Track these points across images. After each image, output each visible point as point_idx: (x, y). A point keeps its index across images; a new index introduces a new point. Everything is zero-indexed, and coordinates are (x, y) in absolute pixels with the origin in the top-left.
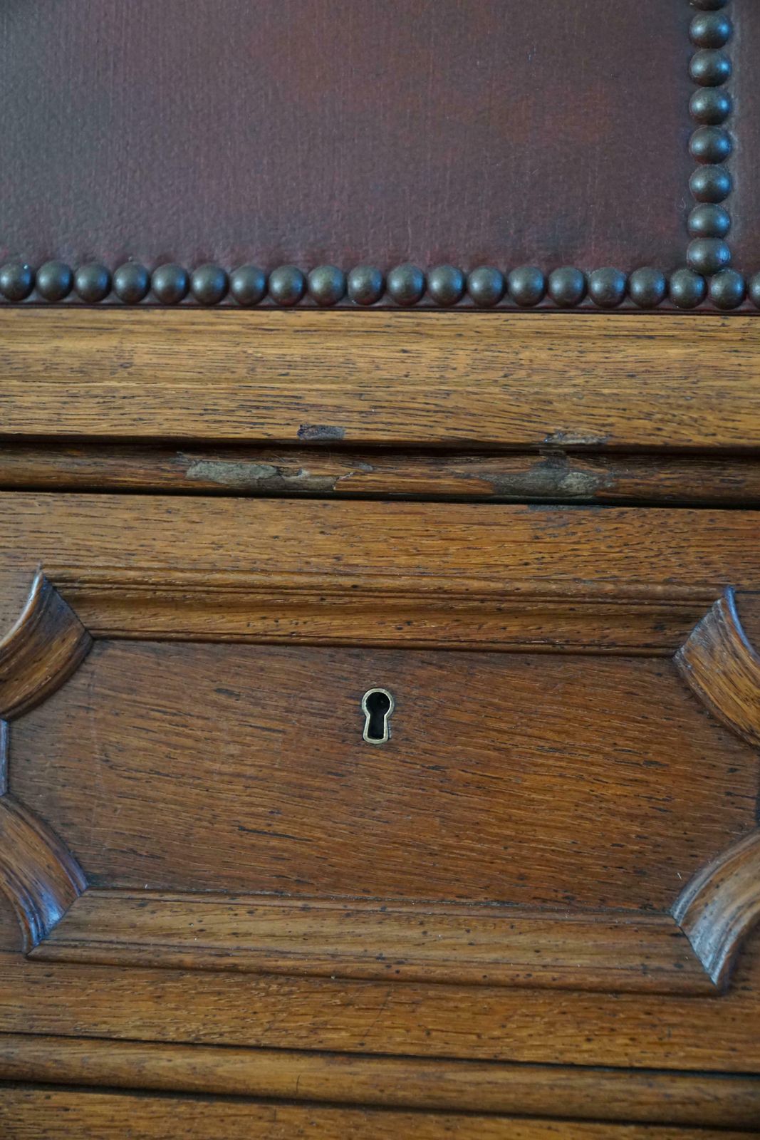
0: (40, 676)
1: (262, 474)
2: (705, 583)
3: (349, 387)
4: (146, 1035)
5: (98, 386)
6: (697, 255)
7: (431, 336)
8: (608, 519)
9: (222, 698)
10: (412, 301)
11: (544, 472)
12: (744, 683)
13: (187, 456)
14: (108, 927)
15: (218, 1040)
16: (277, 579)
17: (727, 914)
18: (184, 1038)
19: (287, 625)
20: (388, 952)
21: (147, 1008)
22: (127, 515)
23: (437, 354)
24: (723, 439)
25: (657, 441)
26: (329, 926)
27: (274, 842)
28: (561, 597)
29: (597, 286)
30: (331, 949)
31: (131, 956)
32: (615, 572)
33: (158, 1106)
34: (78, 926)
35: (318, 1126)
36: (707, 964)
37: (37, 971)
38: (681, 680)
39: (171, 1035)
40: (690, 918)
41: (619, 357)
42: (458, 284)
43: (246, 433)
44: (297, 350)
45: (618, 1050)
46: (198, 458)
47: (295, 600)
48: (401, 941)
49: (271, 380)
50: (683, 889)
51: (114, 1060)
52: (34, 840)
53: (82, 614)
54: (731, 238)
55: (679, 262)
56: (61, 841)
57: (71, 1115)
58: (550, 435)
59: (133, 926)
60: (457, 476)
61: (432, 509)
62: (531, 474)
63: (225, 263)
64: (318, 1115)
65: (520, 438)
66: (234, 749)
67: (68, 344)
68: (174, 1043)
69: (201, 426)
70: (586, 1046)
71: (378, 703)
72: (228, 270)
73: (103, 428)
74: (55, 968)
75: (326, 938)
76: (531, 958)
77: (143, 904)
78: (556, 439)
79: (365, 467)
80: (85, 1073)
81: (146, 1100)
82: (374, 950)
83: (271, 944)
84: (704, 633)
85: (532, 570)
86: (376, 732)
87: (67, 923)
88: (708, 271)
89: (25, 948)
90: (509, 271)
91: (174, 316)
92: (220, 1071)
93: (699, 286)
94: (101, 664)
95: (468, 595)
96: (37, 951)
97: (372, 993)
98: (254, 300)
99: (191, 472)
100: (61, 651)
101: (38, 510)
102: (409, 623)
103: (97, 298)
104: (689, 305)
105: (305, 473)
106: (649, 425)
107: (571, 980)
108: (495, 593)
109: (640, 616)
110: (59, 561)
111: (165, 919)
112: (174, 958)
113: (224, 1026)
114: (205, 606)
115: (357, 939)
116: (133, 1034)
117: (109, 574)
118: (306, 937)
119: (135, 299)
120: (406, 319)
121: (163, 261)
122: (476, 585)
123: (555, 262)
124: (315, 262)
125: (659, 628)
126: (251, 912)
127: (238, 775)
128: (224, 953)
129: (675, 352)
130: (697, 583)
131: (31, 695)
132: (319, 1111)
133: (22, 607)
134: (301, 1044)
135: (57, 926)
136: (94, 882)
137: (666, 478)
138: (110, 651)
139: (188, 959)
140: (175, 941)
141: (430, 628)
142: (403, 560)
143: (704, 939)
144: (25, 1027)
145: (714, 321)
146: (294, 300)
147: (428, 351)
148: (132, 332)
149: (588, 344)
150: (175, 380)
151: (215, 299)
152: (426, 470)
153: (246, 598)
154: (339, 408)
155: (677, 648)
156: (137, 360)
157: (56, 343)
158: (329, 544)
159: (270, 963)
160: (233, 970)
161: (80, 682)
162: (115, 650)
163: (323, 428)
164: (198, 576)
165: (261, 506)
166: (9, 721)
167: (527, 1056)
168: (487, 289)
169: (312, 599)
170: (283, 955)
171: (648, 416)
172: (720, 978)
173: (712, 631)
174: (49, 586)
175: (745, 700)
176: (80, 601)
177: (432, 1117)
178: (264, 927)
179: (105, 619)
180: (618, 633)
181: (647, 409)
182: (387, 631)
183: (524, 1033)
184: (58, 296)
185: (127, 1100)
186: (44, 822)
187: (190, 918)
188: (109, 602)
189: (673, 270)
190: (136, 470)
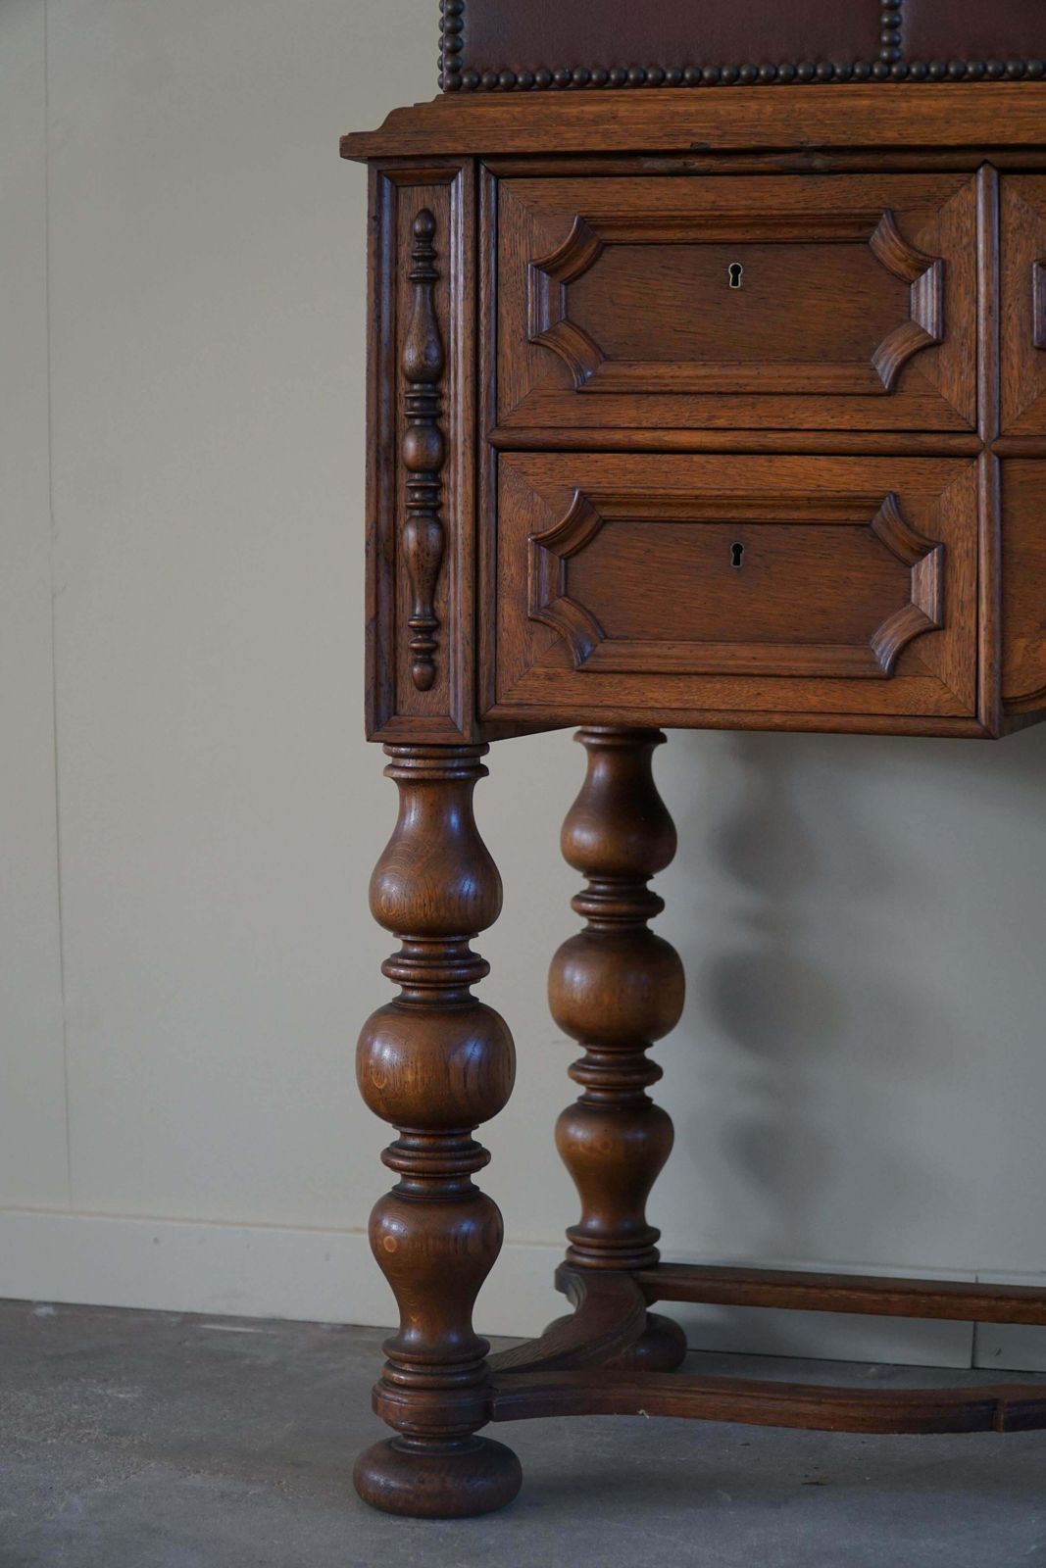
0: (580, 262)
1: (677, 165)
2: (879, 208)
3: (713, 124)
4: (632, 425)
5: (601, 128)
6: (885, 54)
7: (758, 98)
8: (836, 180)
9: (666, 271)
10: (752, 80)
11: (806, 160)
12: (898, 252)
13: (643, 159)
14: (613, 377)
15: (665, 426)
16: (685, 213)
17: (893, 357)
18: (651, 426)
19: (692, 235)
20: (741, 381)
21: (633, 413)
22: (619, 187)
23: (757, 107)
24: (878, 142)
25: (849, 144)
26: (715, 371)
27: (691, 336)
28: (815, 216)
29: (838, 71)
30: (715, 381)
31: (624, 389)
32: (839, 204)
33: (637, 457)
34: (600, 377)
35: (713, 463)
36: (884, 380)
37: (582, 397)
38: (873, 253)
39: (644, 424)
40: (878, 362)
41: (840, 105)
42: (773, 72)
43: (667, 147)
44: (693, 107)
45: (845, 422)
46: (647, 159)
47: (695, 222)
48: (747, 377)
49: (681, 122)
50: (876, 349)
51: (618, 437)
52: (577, 337)
53: (598, 233)
54: (901, 46)
55: (877, 58)
56: (592, 340)
57: (599, 464)
58: (802, 143)
59: (625, 376)
60: (766, 163)
61: (756, 178)
62: (797, 160)
63: (662, 65)
64: (711, 457)
65: (788, 145)
66: (670, 294)
67: (588, 108)
68: (645, 428)
69: (648, 145)
70: (832, 421)
71: (736, 270)
72: (664, 68)
73: (603, 147)
74: (591, 397)
75: (714, 377)
76: (806, 381)
77: (631, 366)
78: (805, 145)
79: (724, 161)
80: (605, 443)
81: (634, 455)
82: (735, 381)
83: (688, 380)
84: (880, 232)
85: (802, 205)
86: (735, 282)
87: (596, 376)
88: (890, 62)
89: (576, 386)
90: (798, 64)
91: (638, 92)
92: (666, 438)
93: (886, 69)
94: (610, 257)
95: (772, 217)
96: (581, 388)
97: (735, 401)
98: (677, 83)
99: (646, 165)
100: (589, 250)
101: (576, 186)
102: (747, 231)
103: (601, 84)
104: (883, 78)
105: (697, 164)
106: (844, 136)
107: (822, 390)
108: (783, 215)
109: (853, 224)
110: (587, 209)
111: (640, 371)
112: (644, 388)
113: (669, 419)
114: (653, 227)
115: (727, 377)
116: (626, 425)
117: (609, 214)
118: (705, 377)
119: (620, 84)
120: (748, 89)
121: (632, 65)
122: (775, 212)
123: (819, 59)
124: (705, 64)
125: (860, 229)
126: (679, 367)
127: (672, 306)
128: (666, 385)
129: (866, 102)
130: (875, 208)
131: (575, 273)
132: (711, 456)
133: (570, 231)
134: (703, 426)
135: (591, 377)
136: (607, 358)
137: (858, 161)
138: (612, 251)
139: (650, 389)
140: (644, 381)
141: (758, 233)
142: (744, 202)
143: (883, 370)
144: (577, 424)
145: (893, 86)
146: (695, 83)
147: (754, 105)
148: (619, 101)
149: (826, 100)
150: (638, 124)
151: (659, 83)
152: (751, 160)
153: (672, 223)
154: (709, 134)
155: (870, 238)
156: (620, 114)
157: (582, 108)
158: (710, 196)
159: (687, 389)
160: (671, 393)
161: (598, 266)
162: (613, 250)
163: (702, 143)
164: (650, 213)
165: (678, 180)
166: (566, 285)
167: (806, 426)
168: (786, 74)
169: (702, 222)
170: (694, 385)
171: (844, 133)
172: (889, 386)
173: (883, 230)
174: (582, 220)
175: (899, 261)
176: (597, 227)
177: (763, 457)
178: (686, 373)
179: (610, 235)
180: (843, 233)
181: (844, 129)
182: (737, 235)
183: (803, 416)
184: (583, 84)
185: (624, 456)
186: (584, 332)
187: (652, 371)
188: (610, 227)
189: (874, 62)
190: (620, 165)
